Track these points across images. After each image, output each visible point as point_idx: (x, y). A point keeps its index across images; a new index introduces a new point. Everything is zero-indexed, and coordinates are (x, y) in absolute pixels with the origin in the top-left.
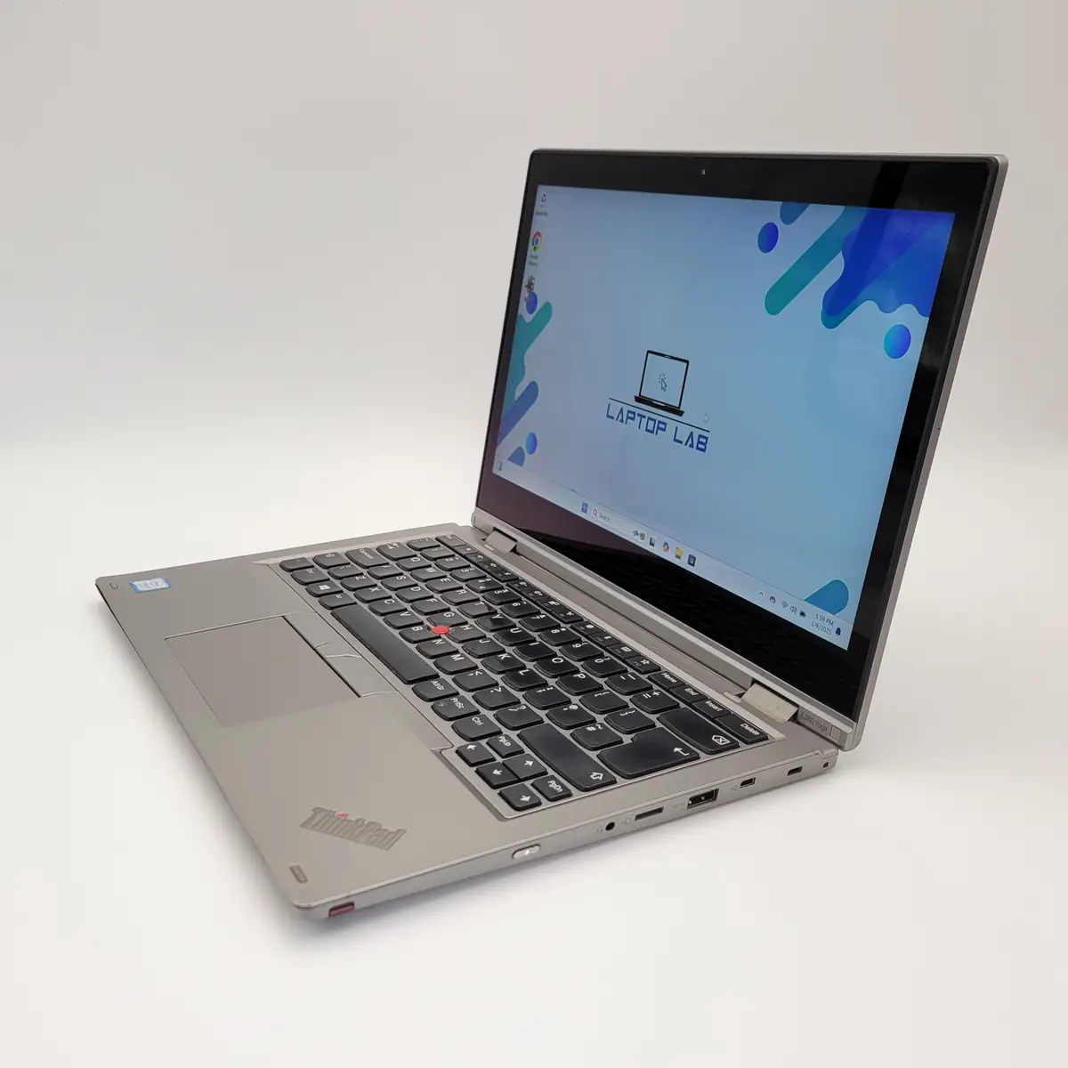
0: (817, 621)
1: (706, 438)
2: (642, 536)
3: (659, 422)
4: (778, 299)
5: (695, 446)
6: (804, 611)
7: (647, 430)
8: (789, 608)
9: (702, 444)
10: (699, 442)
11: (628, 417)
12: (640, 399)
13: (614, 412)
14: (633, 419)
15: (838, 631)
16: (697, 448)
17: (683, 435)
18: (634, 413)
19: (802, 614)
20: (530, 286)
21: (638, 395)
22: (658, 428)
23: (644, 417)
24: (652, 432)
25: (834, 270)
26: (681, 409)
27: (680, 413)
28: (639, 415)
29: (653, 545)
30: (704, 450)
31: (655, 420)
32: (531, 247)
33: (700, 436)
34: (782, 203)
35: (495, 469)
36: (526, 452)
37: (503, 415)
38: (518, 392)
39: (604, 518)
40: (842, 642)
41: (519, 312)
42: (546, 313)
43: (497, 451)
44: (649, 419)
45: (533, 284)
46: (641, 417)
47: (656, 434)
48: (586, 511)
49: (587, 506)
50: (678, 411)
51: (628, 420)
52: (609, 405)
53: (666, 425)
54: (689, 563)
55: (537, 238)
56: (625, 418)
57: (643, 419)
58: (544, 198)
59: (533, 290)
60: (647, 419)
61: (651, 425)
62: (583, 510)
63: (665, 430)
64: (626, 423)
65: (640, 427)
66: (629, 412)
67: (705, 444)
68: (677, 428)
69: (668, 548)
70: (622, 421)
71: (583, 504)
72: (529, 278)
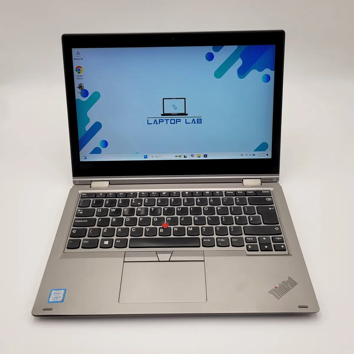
0: (259, 155)
1: (201, 119)
2: (180, 156)
3: (177, 120)
4: (219, 73)
5: (196, 122)
6: (254, 154)
7: (171, 123)
8: (248, 155)
9: (200, 121)
10: (198, 121)
11: (160, 122)
12: (164, 115)
13: (152, 121)
14: (163, 122)
15: (267, 155)
16: (198, 123)
17: (190, 120)
18: (163, 120)
19: (254, 155)
20: (80, 87)
21: (163, 114)
22: (177, 121)
23: (169, 120)
24: (174, 123)
25: (239, 63)
26: (186, 113)
27: (187, 115)
28: (165, 120)
29: (186, 157)
30: (201, 123)
31: (174, 120)
32: (75, 73)
33: (198, 119)
34: (212, 46)
35: (82, 159)
36: (101, 148)
37: (79, 138)
38: (88, 128)
39: (158, 157)
40: (270, 157)
41: (76, 98)
42: (97, 96)
43: (80, 152)
44: (171, 120)
45: (83, 86)
46: (167, 120)
47: (176, 123)
48: (147, 158)
49: (147, 156)
50: (185, 114)
51: (160, 123)
52: (148, 120)
53: (180, 120)
54: (204, 157)
55: (79, 69)
56: (158, 122)
57: (168, 121)
58: (78, 53)
59: (84, 89)
60: (170, 120)
61: (173, 122)
62: (145, 158)
63: (180, 121)
64: (159, 124)
65: (167, 123)
66: (159, 120)
67: (201, 121)
68: (186, 119)
69: (193, 156)
70: (157, 123)
71: (144, 156)
72: (79, 84)
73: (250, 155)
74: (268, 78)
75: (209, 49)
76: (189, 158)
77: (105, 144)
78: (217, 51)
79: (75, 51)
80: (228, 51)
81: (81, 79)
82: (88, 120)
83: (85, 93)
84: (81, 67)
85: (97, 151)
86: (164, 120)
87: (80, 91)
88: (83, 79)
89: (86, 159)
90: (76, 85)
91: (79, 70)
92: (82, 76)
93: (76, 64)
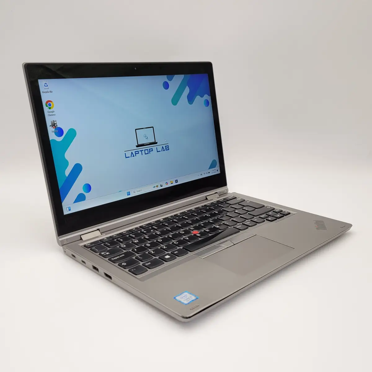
0: (212, 172)
1: (168, 146)
2: (157, 186)
3: (149, 149)
4: (175, 101)
5: (165, 150)
6: (209, 172)
7: (145, 154)
8: (206, 174)
9: (167, 148)
10: (166, 148)
11: (136, 154)
13: (129, 154)
14: (138, 153)
15: (217, 171)
16: (166, 150)
17: (160, 148)
18: (138, 151)
20: (54, 125)
21: (137, 145)
22: (150, 151)
23: (143, 150)
24: (148, 153)
25: (187, 91)
26: (156, 142)
27: (156, 143)
28: (140, 151)
29: (162, 186)
30: (169, 150)
31: (147, 150)
33: (166, 146)
34: (166, 76)
35: (66, 212)
36: (85, 194)
37: (60, 187)
38: (67, 172)
39: (139, 191)
40: (219, 172)
41: (50, 139)
42: (72, 133)
43: (63, 204)
44: (145, 150)
45: (56, 124)
46: (141, 151)
47: (150, 153)
48: (130, 194)
49: (129, 192)
50: (155, 143)
52: (125, 154)
53: (152, 149)
54: (176, 182)
55: (49, 103)
57: (142, 151)
58: (46, 85)
59: (58, 126)
61: (146, 152)
62: (128, 195)
63: (152, 151)
64: (136, 156)
65: (142, 155)
66: (135, 152)
68: (157, 148)
69: (168, 183)
70: (133, 156)
71: (127, 193)
72: (51, 122)
73: (207, 173)
74: (207, 103)
75: (164, 78)
76: (165, 186)
77: (88, 188)
78: (170, 80)
79: (42, 83)
80: (178, 80)
81: (53, 115)
82: (66, 163)
83: (60, 132)
84: (51, 101)
85: (81, 198)
87: (54, 130)
88: (55, 115)
89: (70, 210)
90: (49, 123)
91: (50, 105)
92: (53, 112)
93: (45, 98)
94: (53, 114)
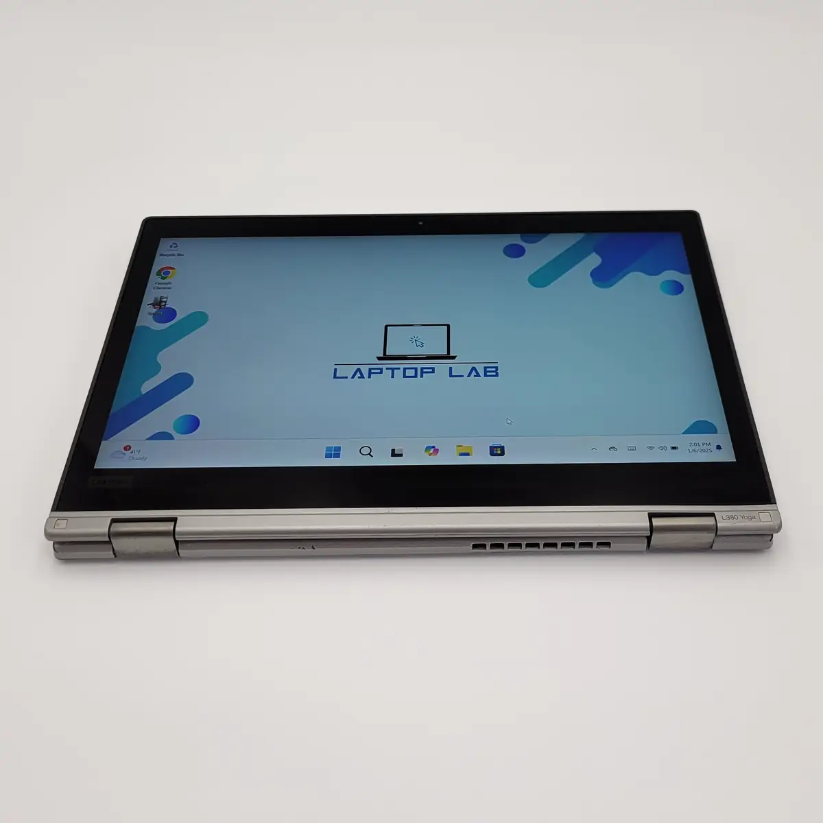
1: (497, 368)
3: (422, 369)
5: (482, 375)
7: (405, 377)
9: (492, 371)
10: (486, 372)
11: (370, 374)
12: (385, 357)
14: (381, 372)
16: (486, 375)
17: (462, 370)
18: (381, 369)
20: (158, 303)
21: (381, 355)
22: (422, 373)
23: (399, 369)
24: (416, 376)
25: (591, 262)
26: (451, 355)
27: (454, 358)
28: (387, 369)
30: (496, 375)
31: (416, 368)
32: (153, 278)
33: (486, 368)
35: (102, 464)
36: (175, 433)
38: (147, 387)
41: (138, 325)
44: (405, 369)
45: (165, 302)
46: (393, 369)
47: (422, 376)
50: (448, 357)
51: (372, 375)
52: (335, 369)
53: (433, 369)
56: (366, 375)
57: (395, 371)
58: (174, 246)
59: (167, 306)
60: (402, 370)
61: (410, 373)
63: (433, 372)
64: (369, 377)
65: (393, 377)
66: (370, 369)
67: (496, 371)
68: (451, 368)
70: (362, 377)
72: (156, 298)
77: (192, 424)
78: (532, 241)
79: (166, 242)
81: (165, 288)
84: (172, 268)
86: (384, 370)
88: (170, 288)
90: (148, 301)
91: (167, 273)
92: (169, 283)
93: (161, 263)
94: (169, 286)
